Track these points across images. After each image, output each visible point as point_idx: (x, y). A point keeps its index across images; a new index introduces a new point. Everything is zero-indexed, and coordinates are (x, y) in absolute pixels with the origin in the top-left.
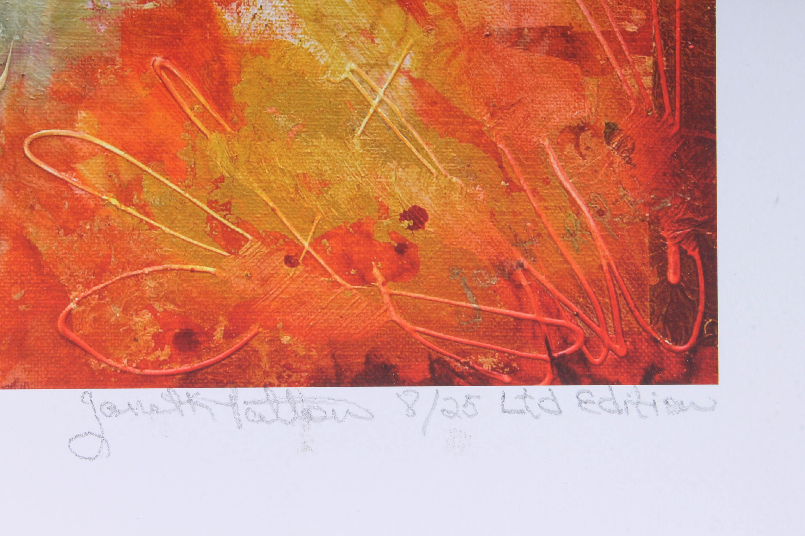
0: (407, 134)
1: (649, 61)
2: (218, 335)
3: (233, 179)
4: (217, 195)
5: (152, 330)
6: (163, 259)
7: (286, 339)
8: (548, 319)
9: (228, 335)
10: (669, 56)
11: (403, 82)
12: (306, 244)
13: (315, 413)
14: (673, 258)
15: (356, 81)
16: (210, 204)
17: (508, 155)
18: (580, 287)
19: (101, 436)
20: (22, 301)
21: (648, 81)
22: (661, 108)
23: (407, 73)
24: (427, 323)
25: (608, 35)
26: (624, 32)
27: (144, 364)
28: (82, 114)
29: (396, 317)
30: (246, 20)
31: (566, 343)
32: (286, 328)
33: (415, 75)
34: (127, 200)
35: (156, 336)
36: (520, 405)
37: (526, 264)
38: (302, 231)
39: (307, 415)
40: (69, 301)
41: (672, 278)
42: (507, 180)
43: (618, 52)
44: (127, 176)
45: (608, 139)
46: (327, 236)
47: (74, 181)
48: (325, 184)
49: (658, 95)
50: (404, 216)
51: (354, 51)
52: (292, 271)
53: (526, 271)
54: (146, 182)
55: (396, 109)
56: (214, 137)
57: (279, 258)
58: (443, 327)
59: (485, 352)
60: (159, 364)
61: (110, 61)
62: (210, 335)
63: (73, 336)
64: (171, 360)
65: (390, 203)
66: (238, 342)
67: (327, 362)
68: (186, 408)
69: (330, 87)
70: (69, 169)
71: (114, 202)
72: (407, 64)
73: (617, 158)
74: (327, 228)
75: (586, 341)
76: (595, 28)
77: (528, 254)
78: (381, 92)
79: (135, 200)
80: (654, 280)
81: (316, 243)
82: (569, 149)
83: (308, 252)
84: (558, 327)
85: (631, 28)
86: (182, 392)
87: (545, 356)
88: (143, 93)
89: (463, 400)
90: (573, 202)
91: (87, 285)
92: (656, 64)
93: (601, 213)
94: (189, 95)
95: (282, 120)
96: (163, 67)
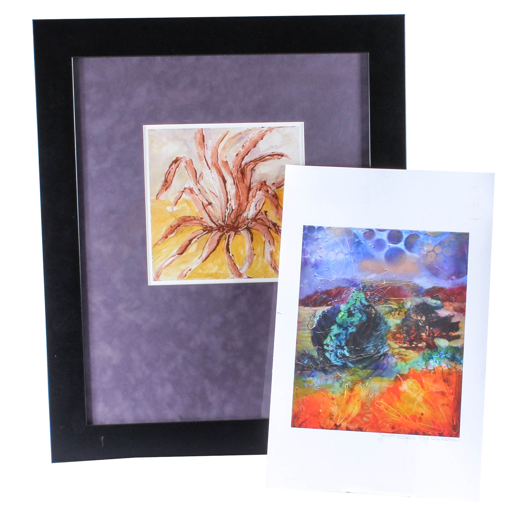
0: (422, 404)
1: (453, 396)
2: (397, 427)
3: (400, 408)
4: (398, 410)
5: (389, 426)
6: (391, 418)
7: (405, 428)
8: (438, 428)
9: (398, 427)
10: (456, 396)
11: (421, 397)
12: (408, 417)
13: (408, 438)
14: (455, 421)
15: (416, 397)
16: (397, 411)
17: (434, 407)
18: (443, 425)
19: (382, 439)
20: (373, 421)
21: (453, 399)
22: (454, 402)
23: (422, 396)
24: (423, 428)
25: (448, 393)
26: (450, 393)
27: (387, 430)
28: (382, 399)
29: (419, 426)
30: (402, 389)
31: (440, 431)
32: (405, 427)
33: (423, 396)
34: (386, 410)
35: (389, 427)
36: (434, 439)
37: (436, 421)
38: (408, 415)
39: (407, 438)
40: (378, 422)
41: (455, 424)
42: (434, 410)
43: (449, 395)
44: (387, 407)
45: (447, 406)
46: (411, 416)
47: (380, 407)
48: (411, 409)
49: (454, 400)
50: (421, 414)
51: (416, 393)
52: (407, 420)
53: (436, 422)
54: (389, 409)
55: (421, 400)
56: (398, 403)
57: (405, 418)
58: (425, 428)
59: (430, 432)
60: (389, 430)
61: (386, 393)
62: (396, 427)
63: (379, 426)
64: (391, 430)
65: (419, 412)
66: (399, 428)
67: (410, 432)
68: (392, 436)
69: (412, 397)
70: (380, 406)
71: (385, 410)
72: (422, 395)
73: (449, 408)
74: (411, 415)
75: (443, 431)
76: (446, 391)
77: (436, 420)
78: (419, 398)
79: (388, 410)
80: (452, 424)
81: (409, 417)
82: (442, 407)
83: (408, 418)
84: (440, 429)
85: (451, 392)
86: (392, 434)
87: (437, 433)
88: (389, 397)
89: (427, 438)
90: (442, 414)
91: (381, 420)
92: (454, 397)
93: (446, 415)
94: (395, 398)
95: (406, 401)
96: (392, 394)
